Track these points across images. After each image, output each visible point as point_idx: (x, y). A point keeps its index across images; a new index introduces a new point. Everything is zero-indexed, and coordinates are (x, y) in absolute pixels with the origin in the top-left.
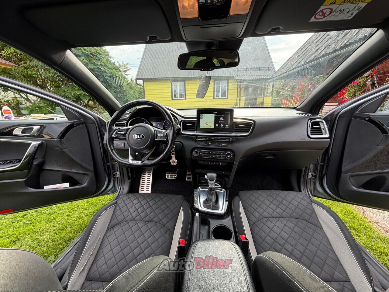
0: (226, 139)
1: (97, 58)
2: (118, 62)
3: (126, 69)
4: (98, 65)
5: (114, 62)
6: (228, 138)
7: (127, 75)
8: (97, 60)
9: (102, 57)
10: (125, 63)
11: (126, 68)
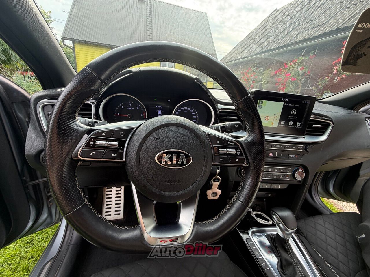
0: (298, 148)
6: (301, 147)
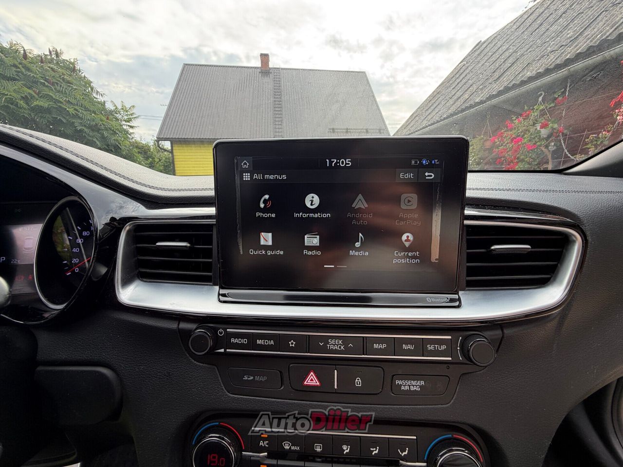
1: (58, 88)
2: (112, 101)
3: (131, 117)
4: (61, 103)
5: (102, 101)
7: (132, 127)
8: (59, 92)
9: (70, 88)
10: (128, 106)
11: (132, 114)
